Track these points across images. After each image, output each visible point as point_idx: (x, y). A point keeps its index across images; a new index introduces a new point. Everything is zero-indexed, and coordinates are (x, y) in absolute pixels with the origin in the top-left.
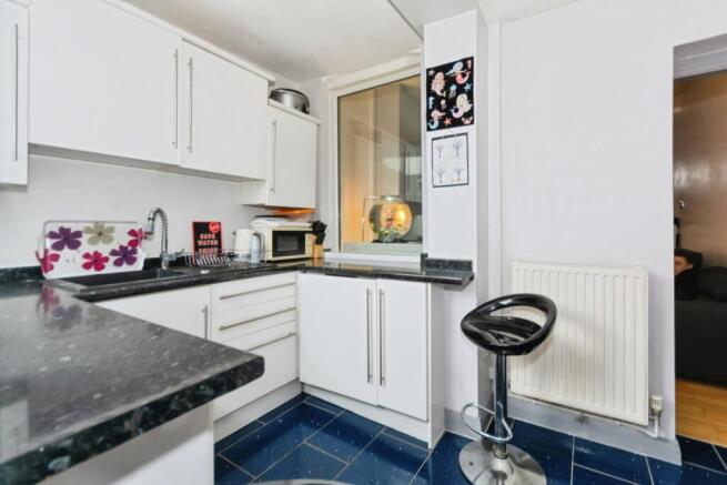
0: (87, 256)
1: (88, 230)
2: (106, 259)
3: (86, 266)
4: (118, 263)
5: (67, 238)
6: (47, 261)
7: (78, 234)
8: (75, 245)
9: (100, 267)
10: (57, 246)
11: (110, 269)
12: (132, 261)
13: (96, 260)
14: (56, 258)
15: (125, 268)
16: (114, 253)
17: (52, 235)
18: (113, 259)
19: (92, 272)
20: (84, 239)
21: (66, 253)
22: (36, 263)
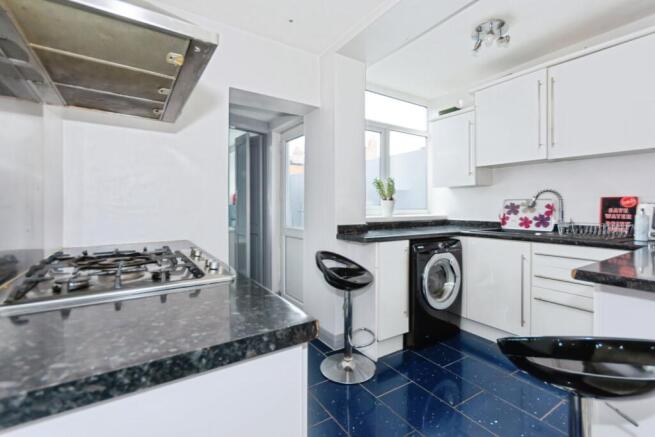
0: (521, 219)
1: (523, 205)
2: (531, 222)
3: (521, 225)
4: (538, 225)
5: (513, 209)
6: (504, 220)
7: (518, 207)
8: (516, 212)
9: (527, 226)
10: (509, 213)
11: (533, 227)
12: (546, 225)
13: (526, 222)
14: (508, 218)
15: (542, 229)
16: (535, 219)
17: (507, 207)
18: (535, 222)
19: (523, 228)
20: (520, 209)
21: (512, 216)
22: (499, 220)
